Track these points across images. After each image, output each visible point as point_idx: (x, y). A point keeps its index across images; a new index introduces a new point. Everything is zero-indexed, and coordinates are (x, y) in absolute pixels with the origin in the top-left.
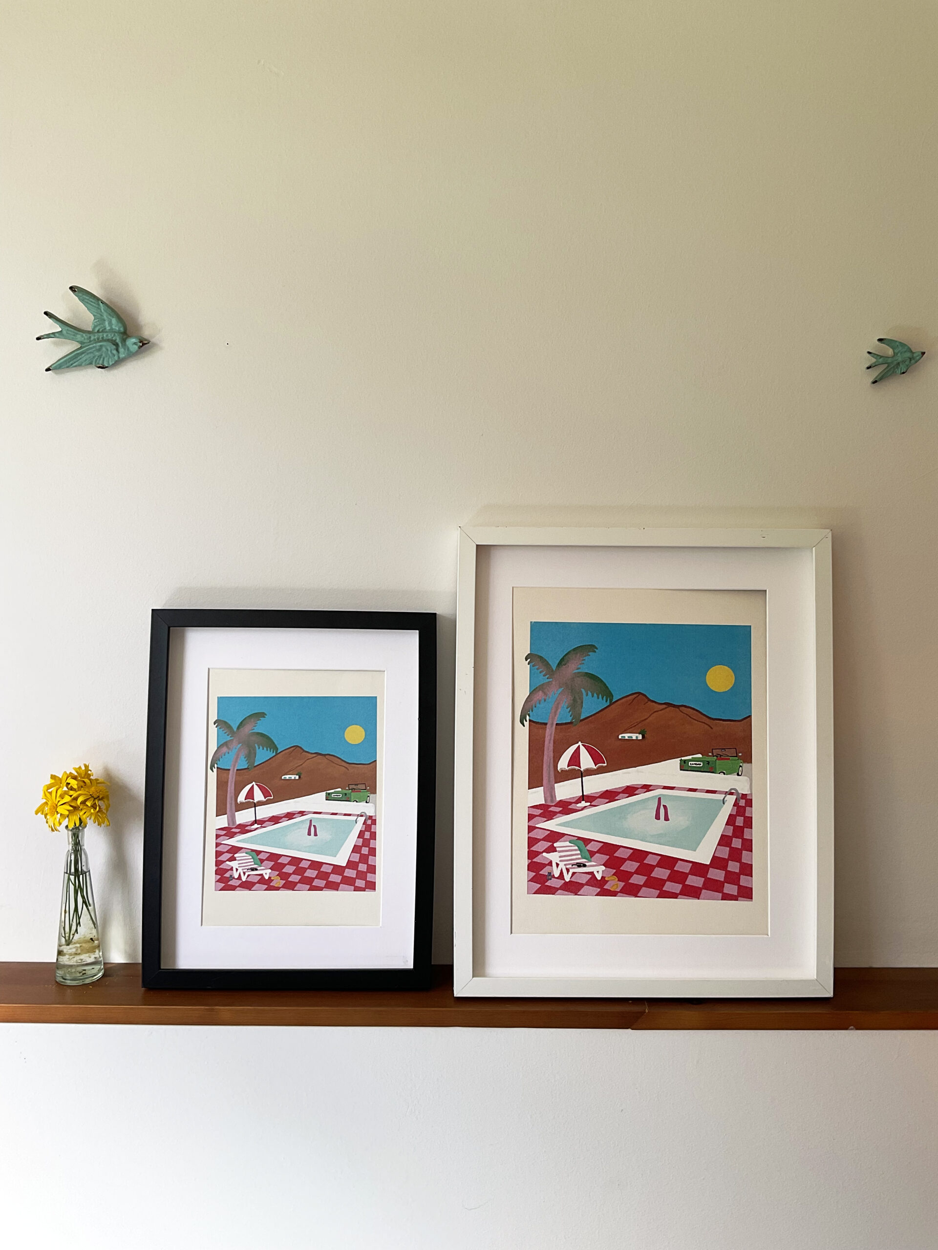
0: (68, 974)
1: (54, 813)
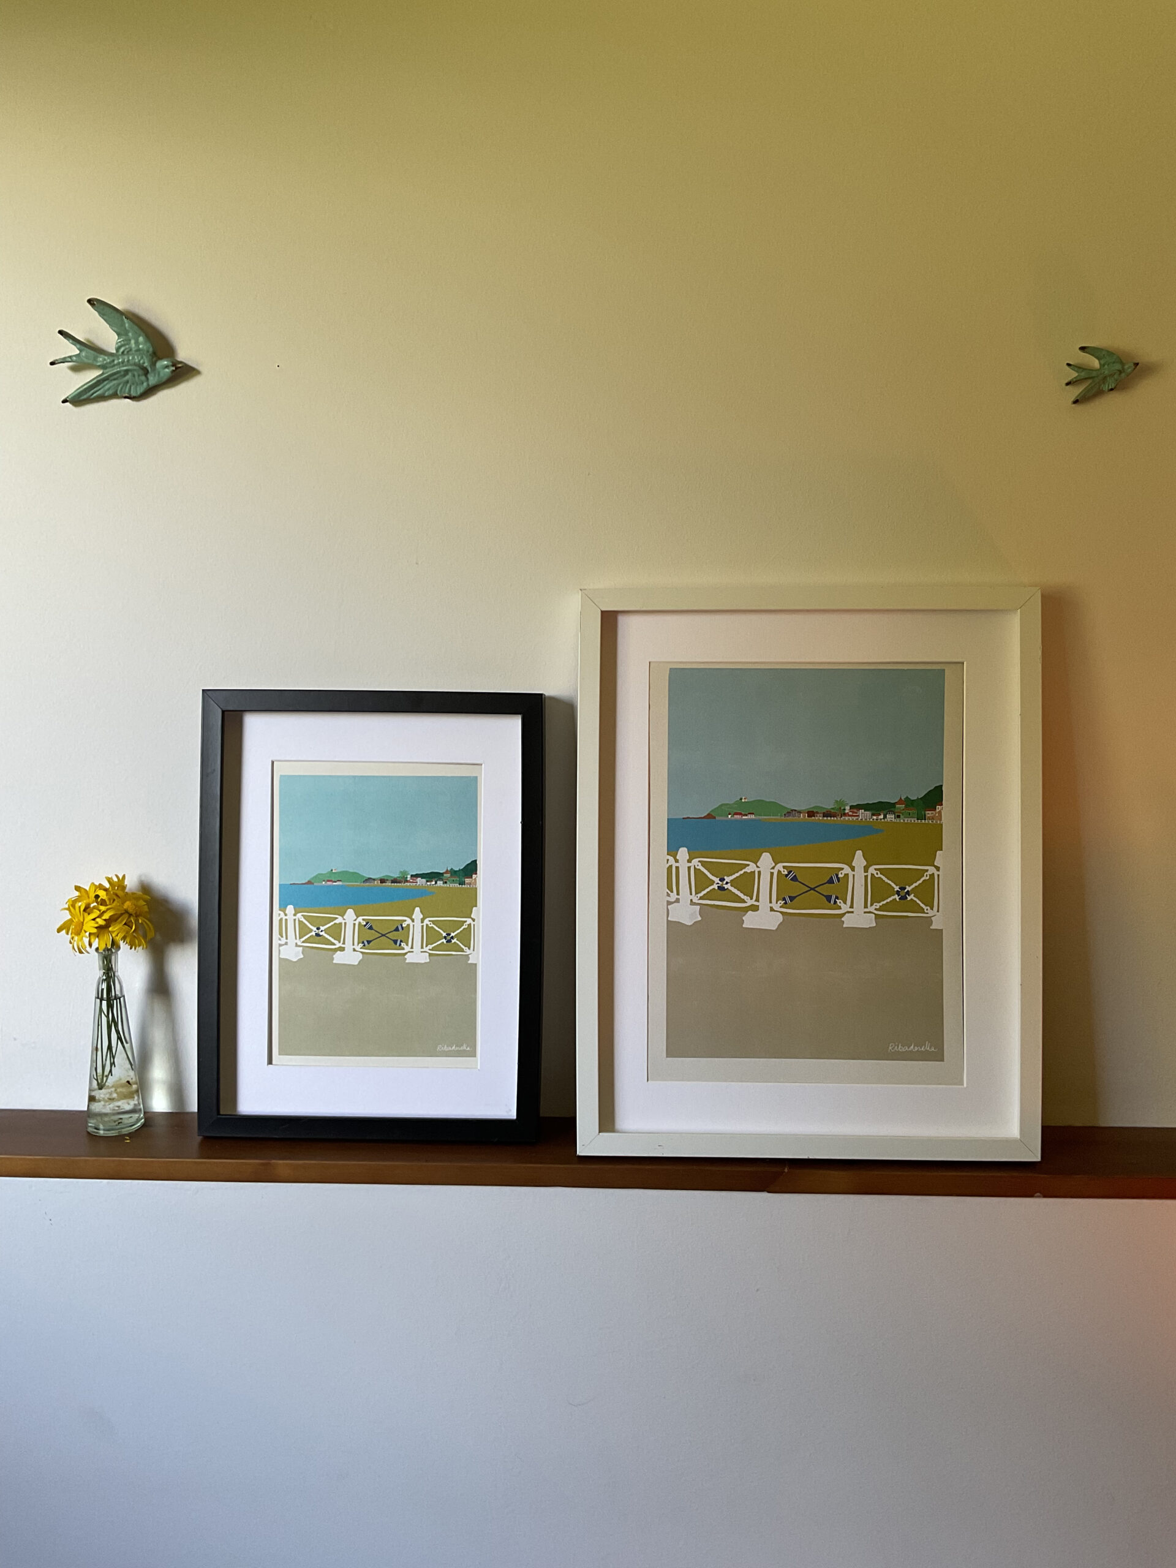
1: (81, 931)
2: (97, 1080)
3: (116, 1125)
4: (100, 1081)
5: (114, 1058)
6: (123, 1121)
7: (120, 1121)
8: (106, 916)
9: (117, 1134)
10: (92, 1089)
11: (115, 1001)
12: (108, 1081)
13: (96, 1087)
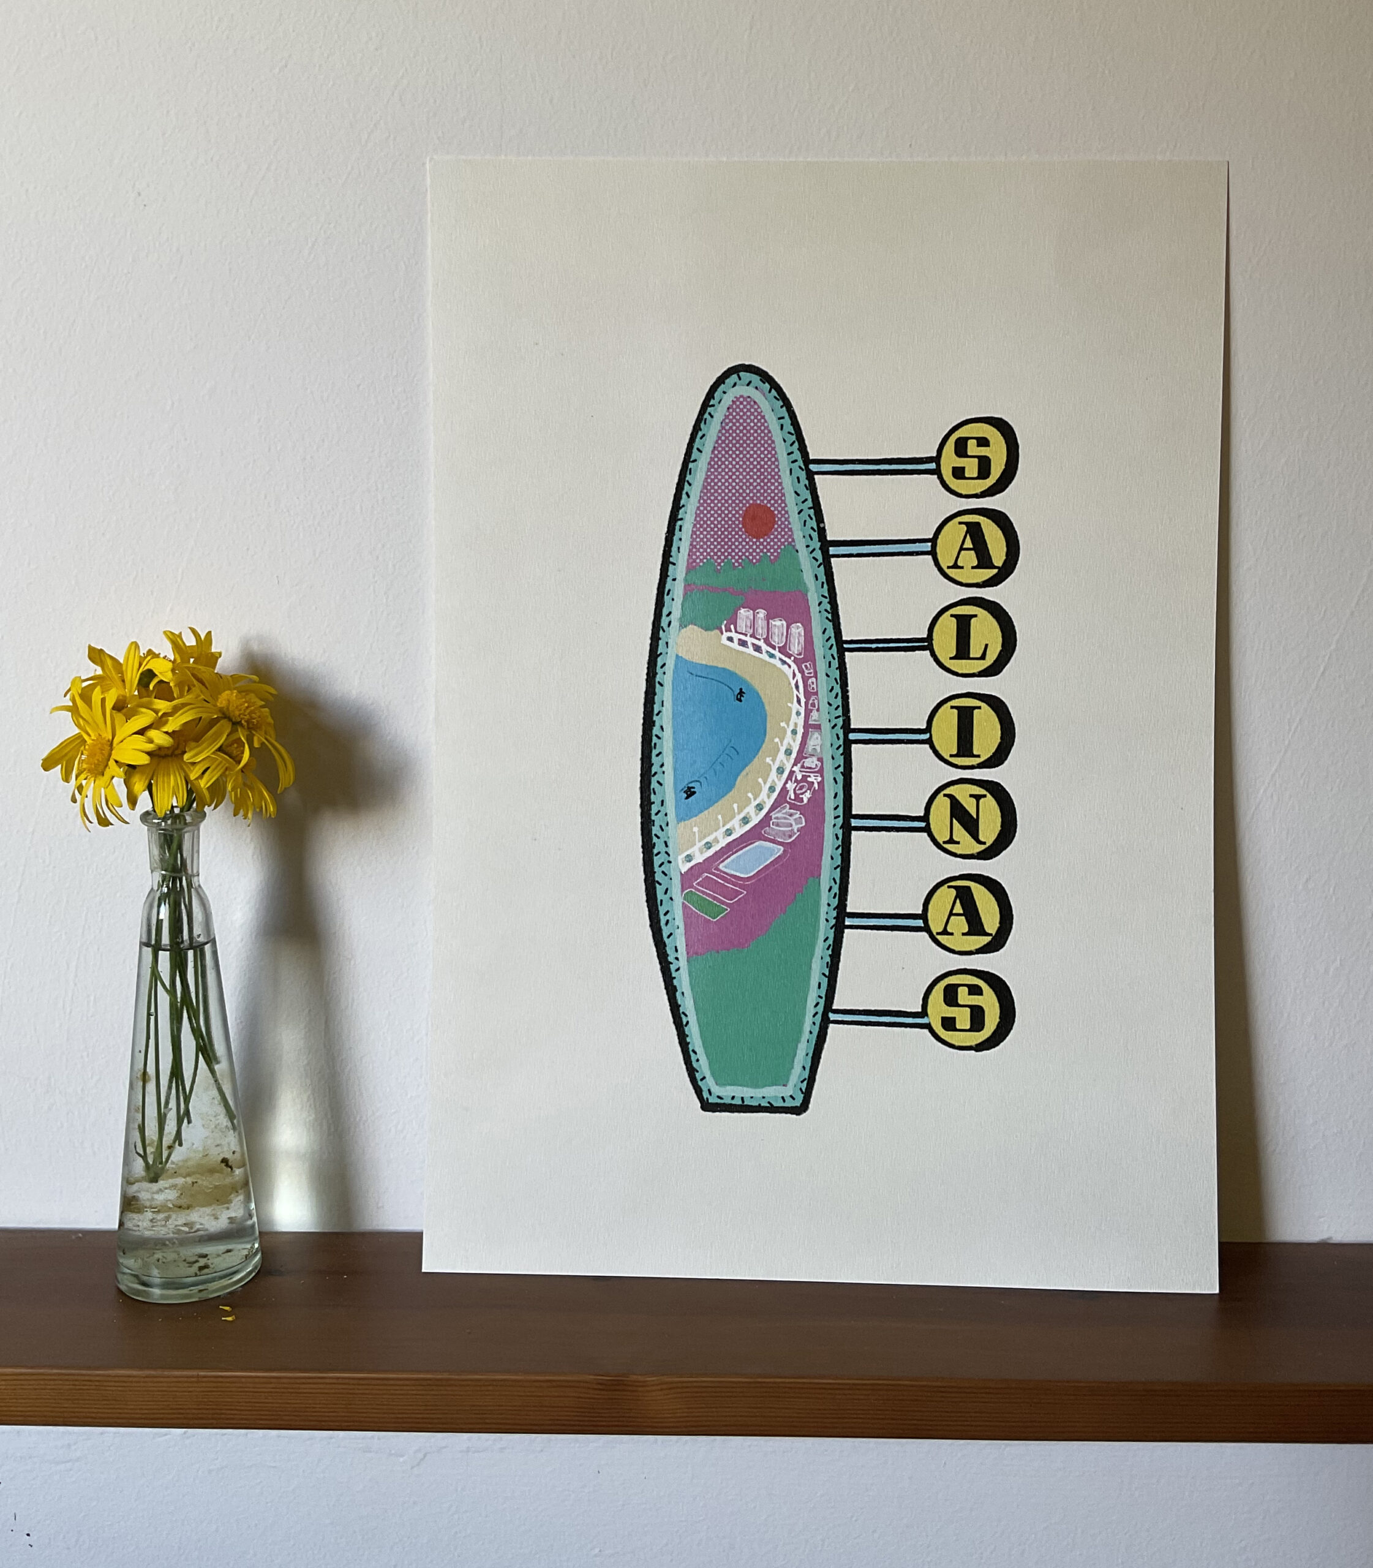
0: (157, 1268)
1: (107, 765)
2: (144, 1157)
3: (196, 1275)
4: (151, 1163)
5: (187, 1100)
6: (209, 1262)
7: (202, 1262)
8: (173, 725)
9: (197, 1299)
10: (132, 1180)
11: (190, 953)
12: (172, 1158)
13: (143, 1173)
